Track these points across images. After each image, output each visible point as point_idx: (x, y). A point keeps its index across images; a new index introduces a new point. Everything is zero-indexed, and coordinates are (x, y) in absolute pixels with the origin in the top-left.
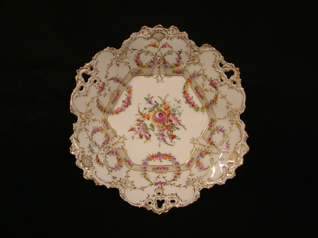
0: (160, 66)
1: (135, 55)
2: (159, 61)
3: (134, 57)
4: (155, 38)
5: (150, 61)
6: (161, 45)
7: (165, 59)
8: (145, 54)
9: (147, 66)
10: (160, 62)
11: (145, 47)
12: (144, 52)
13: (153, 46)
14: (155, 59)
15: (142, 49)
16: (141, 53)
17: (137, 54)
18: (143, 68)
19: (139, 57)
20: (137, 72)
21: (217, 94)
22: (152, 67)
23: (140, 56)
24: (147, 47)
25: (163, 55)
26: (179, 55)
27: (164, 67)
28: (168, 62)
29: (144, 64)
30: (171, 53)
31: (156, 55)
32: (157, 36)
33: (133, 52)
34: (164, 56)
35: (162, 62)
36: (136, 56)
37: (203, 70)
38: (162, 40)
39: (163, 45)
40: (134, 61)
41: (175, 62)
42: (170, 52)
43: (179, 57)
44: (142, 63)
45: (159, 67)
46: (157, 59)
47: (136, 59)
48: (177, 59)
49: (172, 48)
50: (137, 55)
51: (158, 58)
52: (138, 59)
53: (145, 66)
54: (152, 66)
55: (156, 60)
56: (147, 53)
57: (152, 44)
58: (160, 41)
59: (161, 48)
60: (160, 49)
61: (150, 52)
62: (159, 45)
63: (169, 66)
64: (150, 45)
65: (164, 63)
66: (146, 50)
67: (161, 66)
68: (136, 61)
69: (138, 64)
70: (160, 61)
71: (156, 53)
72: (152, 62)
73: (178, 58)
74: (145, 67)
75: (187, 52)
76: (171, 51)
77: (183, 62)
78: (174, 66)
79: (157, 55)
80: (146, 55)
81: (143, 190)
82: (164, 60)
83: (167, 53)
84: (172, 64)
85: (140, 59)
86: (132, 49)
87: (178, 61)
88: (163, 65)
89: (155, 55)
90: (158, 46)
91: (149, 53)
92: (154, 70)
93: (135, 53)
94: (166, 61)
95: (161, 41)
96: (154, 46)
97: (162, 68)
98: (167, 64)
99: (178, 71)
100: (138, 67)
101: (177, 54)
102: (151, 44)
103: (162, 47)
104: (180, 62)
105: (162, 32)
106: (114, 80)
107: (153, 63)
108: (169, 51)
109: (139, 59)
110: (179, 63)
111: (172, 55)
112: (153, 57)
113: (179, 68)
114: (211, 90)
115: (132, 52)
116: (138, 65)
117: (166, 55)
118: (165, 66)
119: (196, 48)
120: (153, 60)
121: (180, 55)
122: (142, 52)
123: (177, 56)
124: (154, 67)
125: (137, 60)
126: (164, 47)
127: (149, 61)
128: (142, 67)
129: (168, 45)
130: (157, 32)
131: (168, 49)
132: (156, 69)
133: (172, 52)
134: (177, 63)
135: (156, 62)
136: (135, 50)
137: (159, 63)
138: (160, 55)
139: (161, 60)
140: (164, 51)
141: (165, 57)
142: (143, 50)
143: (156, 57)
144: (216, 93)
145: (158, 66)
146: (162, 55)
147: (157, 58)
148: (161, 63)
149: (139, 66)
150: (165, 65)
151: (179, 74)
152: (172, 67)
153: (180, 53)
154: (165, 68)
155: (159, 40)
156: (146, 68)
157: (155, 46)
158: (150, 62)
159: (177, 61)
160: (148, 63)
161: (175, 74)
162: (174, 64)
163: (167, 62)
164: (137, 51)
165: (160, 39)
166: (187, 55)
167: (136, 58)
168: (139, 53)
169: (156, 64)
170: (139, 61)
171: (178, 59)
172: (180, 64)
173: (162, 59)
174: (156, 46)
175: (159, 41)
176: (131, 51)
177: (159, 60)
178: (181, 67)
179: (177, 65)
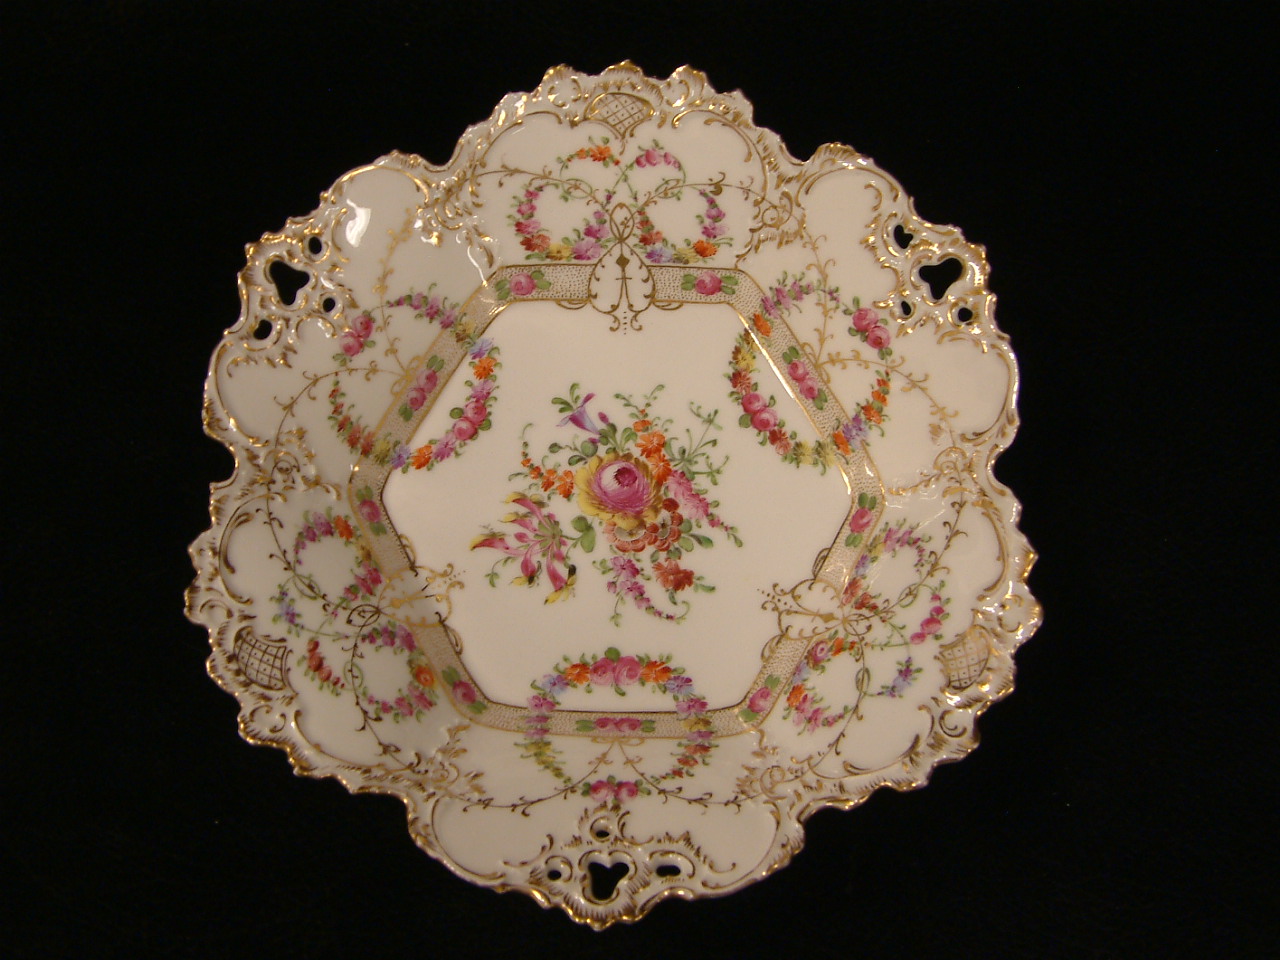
0: (627, 254)
1: (514, 197)
2: (621, 228)
3: (512, 206)
4: (605, 121)
5: (582, 228)
6: (632, 153)
7: (651, 219)
8: (560, 192)
9: (566, 253)
10: (625, 235)
11: (559, 160)
12: (557, 186)
13: (596, 159)
14: (605, 222)
15: (547, 173)
16: (540, 189)
17: (521, 195)
18: (548, 261)
19: (533, 208)
20: (523, 280)
21: (887, 374)
22: (589, 258)
23: (535, 202)
24: (569, 160)
25: (642, 200)
26: (712, 202)
27: (643, 256)
28: (664, 235)
29: (555, 243)
30: (676, 191)
31: (609, 198)
32: (615, 110)
33: (507, 181)
34: (646, 204)
35: (638, 232)
36: (521, 204)
37: (818, 267)
38: (636, 132)
39: (639, 153)
40: (509, 225)
41: (697, 235)
42: (672, 184)
43: (714, 212)
44: (544, 238)
45: (622, 262)
46: (611, 219)
47: (518, 217)
48: (702, 222)
49: (680, 167)
50: (524, 199)
51: (620, 215)
52: (526, 216)
53: (559, 252)
54: (589, 253)
55: (607, 225)
56: (568, 192)
57: (594, 148)
58: (628, 134)
59: (631, 165)
60: (629, 173)
61: (583, 186)
62: (621, 153)
63: (669, 252)
64: (581, 154)
65: (645, 241)
66: (567, 174)
67: (632, 252)
68: (520, 228)
69: (528, 244)
70: (627, 231)
71: (611, 189)
72: (589, 232)
73: (709, 217)
74: (560, 259)
75: (746, 184)
76: (678, 181)
77: (729, 234)
78: (690, 253)
79: (615, 201)
80: (566, 199)
81: (527, 811)
82: (646, 223)
83: (657, 190)
84: (681, 245)
85: (538, 215)
86: (503, 166)
87: (707, 232)
88: (637, 250)
89: (605, 202)
90: (617, 156)
91: (577, 187)
92: (599, 271)
93: (516, 186)
94: (653, 227)
95: (632, 135)
96: (601, 156)
97: (634, 263)
98: (658, 246)
99: (707, 280)
100: (528, 257)
101: (703, 194)
102: (587, 146)
103: (638, 162)
104: (715, 237)
105: (635, 93)
106: (416, 308)
107: (594, 236)
108: (667, 182)
109: (531, 216)
110: (712, 241)
111: (679, 199)
112: (598, 207)
113: (711, 262)
114: (857, 356)
115: (501, 184)
116: (527, 249)
117: (655, 203)
118: (650, 255)
119: (787, 164)
120: (593, 222)
121: (719, 200)
122: (547, 184)
123: (702, 206)
124: (600, 260)
125: (522, 220)
126: (643, 160)
127: (575, 230)
128: (547, 257)
129: (662, 153)
130: (613, 94)
131: (662, 172)
132: (610, 271)
133: (681, 183)
134: (704, 238)
135: (611, 236)
136: (516, 176)
137: (621, 240)
138: (629, 201)
139: (631, 223)
140: (646, 180)
141: (652, 213)
142: (551, 176)
143: (610, 207)
144: (882, 370)
145: (616, 253)
146: (636, 198)
147: (614, 216)
148: (631, 237)
149: (529, 252)
150: (649, 248)
151: (712, 293)
152: (680, 260)
153: (718, 189)
154: (648, 262)
155: (622, 131)
156: (563, 261)
157: (604, 159)
158: (582, 235)
159: (705, 228)
160: (573, 237)
161: (693, 294)
162: (689, 245)
163: (658, 233)
164: (526, 179)
165: (626, 123)
166: (746, 199)
167: (519, 211)
168: (532, 189)
169: (610, 245)
170: (530, 230)
171: (707, 222)
172: (719, 245)
173: (638, 217)
174: (611, 157)
175: (623, 136)
176: (496, 178)
177: (622, 223)
178: (723, 258)
179: (702, 251)
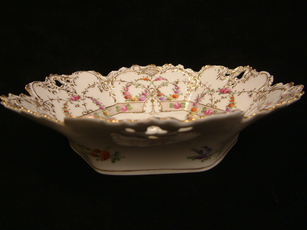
0: (153, 99)
1: (123, 87)
2: (152, 93)
3: (122, 88)
4: (147, 74)
5: (141, 93)
6: (154, 78)
7: (160, 91)
8: (135, 86)
9: (136, 99)
10: (153, 95)
11: (135, 80)
12: (134, 85)
13: (144, 80)
14: (147, 92)
15: (132, 82)
16: (130, 85)
17: (125, 86)
18: (131, 102)
19: (128, 89)
20: (124, 107)
21: (232, 96)
22: (143, 100)
23: (128, 88)
24: (138, 80)
25: (157, 87)
26: (176, 86)
27: (158, 99)
28: (164, 94)
29: (133, 97)
30: (166, 84)
31: (148, 87)
32: (149, 72)
33: (121, 83)
34: (158, 88)
35: (157, 94)
36: (125, 88)
37: (207, 88)
38: (155, 75)
39: (156, 79)
40: (121, 93)
41: (173, 93)
42: (165, 83)
43: (177, 88)
44: (130, 96)
45: (152, 101)
46: (149, 91)
47: (124, 91)
48: (174, 90)
49: (167, 80)
50: (125, 87)
51: (151, 91)
52: (126, 91)
53: (134, 99)
54: (143, 99)
55: (148, 93)
56: (137, 86)
57: (144, 78)
58: (153, 76)
59: (154, 81)
60: (153, 82)
61: (141, 85)
62: (151, 79)
63: (165, 98)
64: (141, 79)
65: (158, 95)
66: (137, 83)
67: (155, 98)
68: (124, 93)
69: (126, 98)
70: (153, 94)
71: (149, 85)
72: (143, 94)
73: (175, 89)
74: (135, 101)
75: (184, 80)
76: (166, 83)
77: (181, 92)
78: (171, 98)
79: (150, 88)
80: (137, 87)
82: (158, 91)
83: (161, 85)
84: (168, 96)
85: (129, 91)
86: (121, 80)
87: (175, 92)
88: (157, 98)
89: (147, 88)
90: (150, 79)
91: (140, 85)
92: (146, 104)
93: (124, 84)
94: (160, 92)
95: (154, 76)
96: (146, 79)
97: (156, 101)
98: (162, 96)
99: (177, 104)
100: (126, 101)
101: (173, 84)
102: (142, 78)
103: (156, 80)
104: (178, 93)
105: (154, 69)
106: (93, 100)
107: (144, 95)
108: (164, 83)
109: (127, 91)
110: (177, 94)
111: (167, 86)
112: (145, 89)
113: (177, 100)
114: (223, 97)
115: (120, 84)
116: (126, 99)
117: (161, 87)
118: (160, 99)
120: (144, 92)
121: (177, 85)
122: (132, 84)
123: (174, 87)
124: (146, 101)
125: (125, 92)
126: (157, 80)
127: (139, 94)
128: (131, 100)
129: (162, 78)
130: (149, 69)
131: (162, 81)
132: (149, 103)
133: (167, 83)
134: (175, 94)
135: (149, 95)
136: (124, 82)
137: (152, 96)
138: (154, 87)
139: (154, 92)
140: (158, 83)
141: (160, 89)
142: (133, 83)
143: (149, 89)
144: (231, 96)
145: (151, 99)
146: (155, 87)
147: (150, 91)
148: (155, 95)
149: (126, 100)
150: (160, 97)
151: (179, 108)
152: (168, 99)
153: (177, 83)
154: (159, 101)
155: (151, 75)
156: (136, 102)
157: (147, 80)
158: (141, 95)
159: (175, 91)
160: (139, 95)
161: (173, 109)
162: (171, 96)
163: (162, 93)
164: (127, 83)
165: (152, 74)
166: (185, 84)
167: (124, 90)
168: (128, 85)
169: (149, 97)
170: (127, 94)
171: (175, 90)
172: (179, 95)
173: (156, 91)
174: (149, 80)
175: (152, 76)
176: (119, 82)
177: (152, 92)
178: (181, 98)
179: (174, 97)
